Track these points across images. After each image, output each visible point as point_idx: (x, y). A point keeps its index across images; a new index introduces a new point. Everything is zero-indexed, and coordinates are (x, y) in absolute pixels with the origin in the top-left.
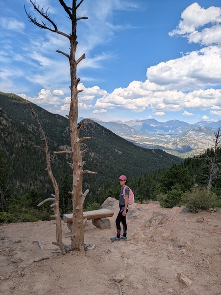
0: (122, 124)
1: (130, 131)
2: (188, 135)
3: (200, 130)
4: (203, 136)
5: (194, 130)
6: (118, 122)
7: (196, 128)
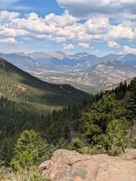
0: (25, 57)
1: (34, 64)
2: (97, 69)
3: (109, 63)
4: (112, 70)
5: (103, 63)
6: (20, 54)
7: (105, 61)
